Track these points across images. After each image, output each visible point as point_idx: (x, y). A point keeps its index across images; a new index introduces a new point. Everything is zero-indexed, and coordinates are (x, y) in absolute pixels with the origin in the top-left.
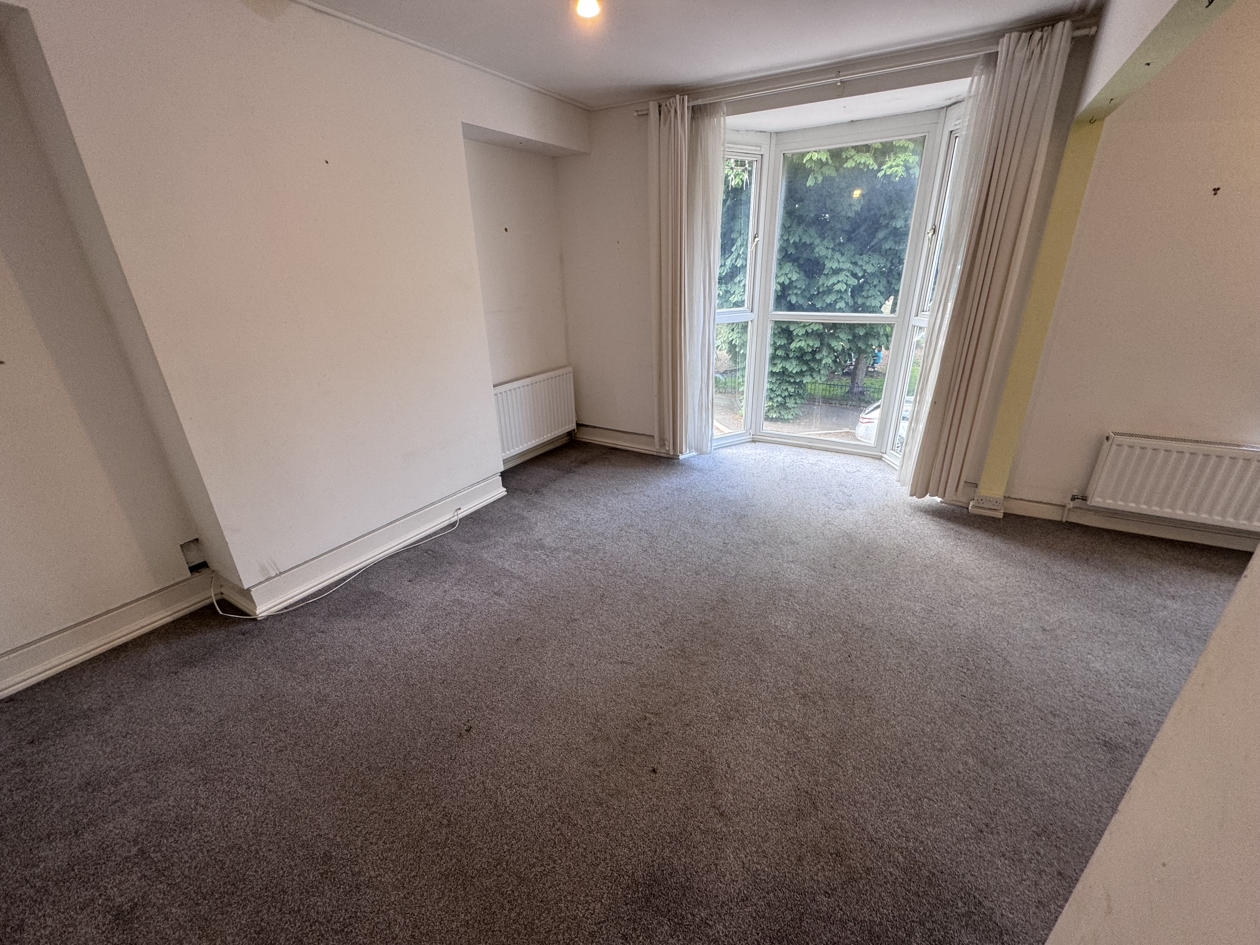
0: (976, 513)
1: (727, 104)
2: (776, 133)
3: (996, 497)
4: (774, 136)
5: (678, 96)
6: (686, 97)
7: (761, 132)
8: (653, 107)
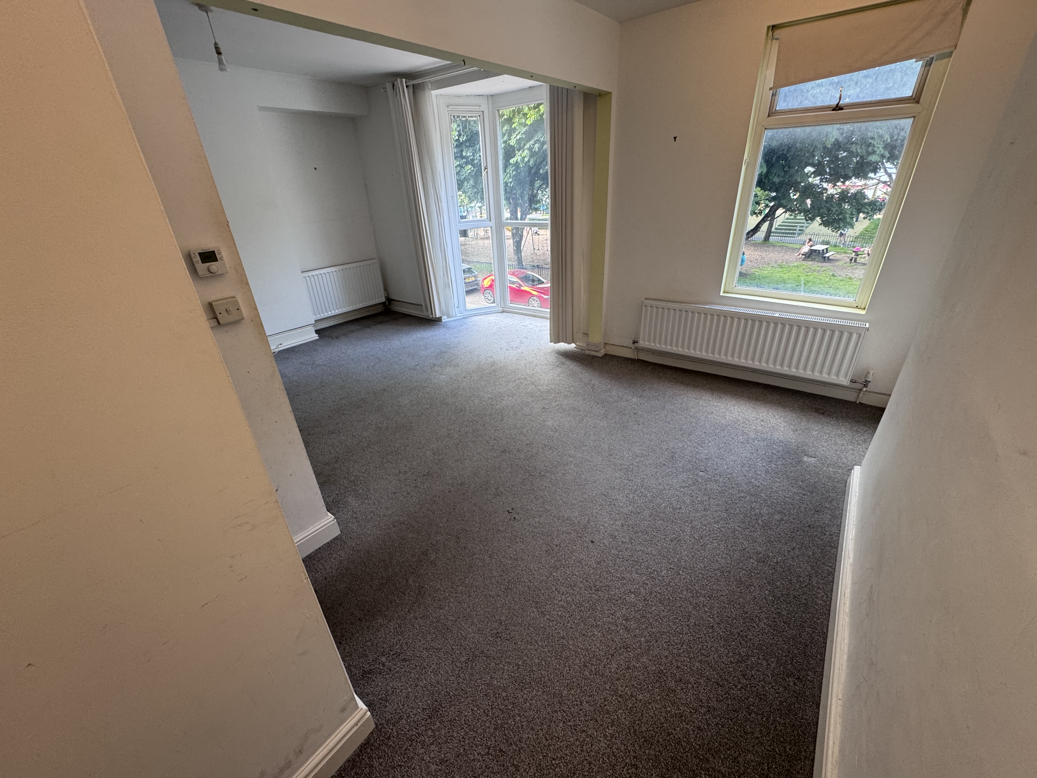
0: (589, 354)
1: (431, 83)
2: (491, 95)
3: (596, 342)
4: (490, 98)
5: (399, 80)
6: (404, 80)
7: (479, 96)
8: (389, 86)
